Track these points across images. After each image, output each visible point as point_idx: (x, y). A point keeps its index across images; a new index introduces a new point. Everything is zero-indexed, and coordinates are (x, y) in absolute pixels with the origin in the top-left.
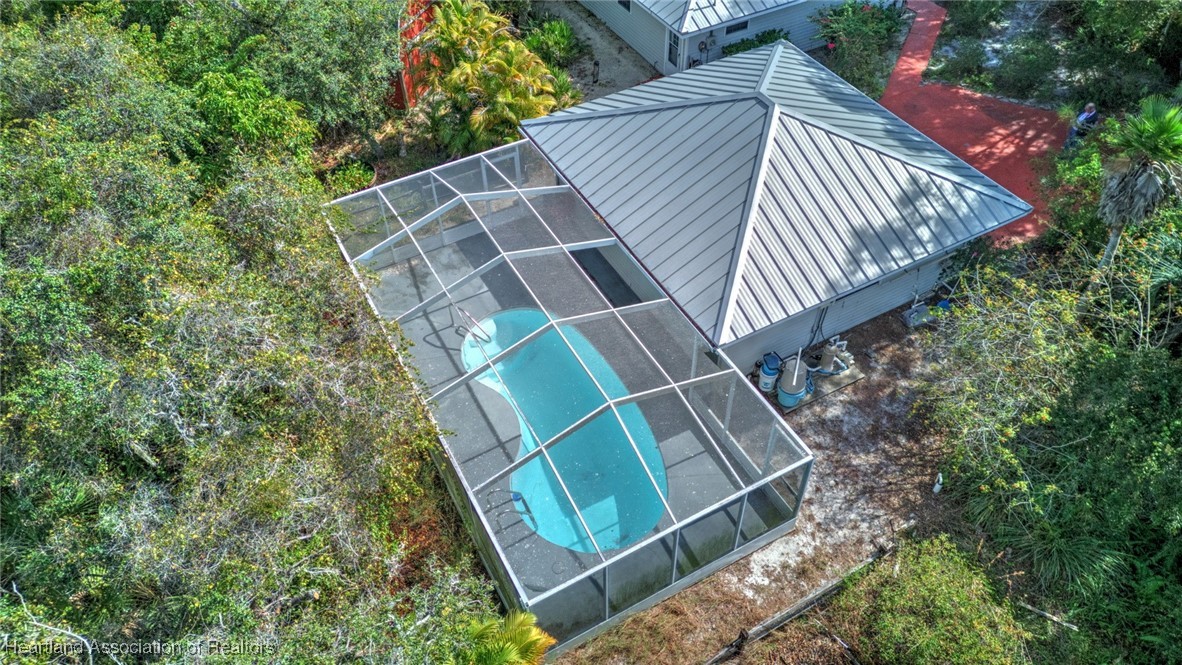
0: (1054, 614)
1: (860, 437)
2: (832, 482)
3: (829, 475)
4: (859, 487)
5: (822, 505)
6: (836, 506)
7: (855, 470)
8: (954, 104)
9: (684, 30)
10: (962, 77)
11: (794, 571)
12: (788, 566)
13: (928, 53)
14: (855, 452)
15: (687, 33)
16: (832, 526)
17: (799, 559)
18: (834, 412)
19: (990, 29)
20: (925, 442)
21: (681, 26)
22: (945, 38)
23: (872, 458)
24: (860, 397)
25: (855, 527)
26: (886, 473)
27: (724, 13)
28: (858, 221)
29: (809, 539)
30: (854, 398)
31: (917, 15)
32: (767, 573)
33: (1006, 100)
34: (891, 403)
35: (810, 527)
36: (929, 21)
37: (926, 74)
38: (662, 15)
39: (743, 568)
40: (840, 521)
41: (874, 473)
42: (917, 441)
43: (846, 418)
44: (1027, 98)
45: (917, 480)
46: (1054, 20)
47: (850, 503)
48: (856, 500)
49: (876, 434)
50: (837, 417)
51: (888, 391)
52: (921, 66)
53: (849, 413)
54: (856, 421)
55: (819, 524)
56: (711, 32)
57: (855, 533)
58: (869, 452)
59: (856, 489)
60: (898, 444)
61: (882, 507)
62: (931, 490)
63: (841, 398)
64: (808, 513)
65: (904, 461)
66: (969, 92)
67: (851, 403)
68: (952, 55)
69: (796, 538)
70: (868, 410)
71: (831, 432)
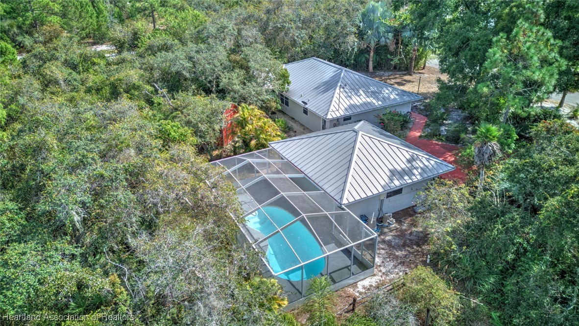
0: (474, 300)
1: (399, 246)
2: (388, 260)
3: (387, 258)
4: (399, 261)
5: (384, 267)
6: (390, 268)
7: (397, 257)
8: (431, 146)
9: (328, 118)
10: (434, 137)
11: (374, 287)
12: (372, 286)
13: (421, 130)
14: (397, 251)
15: (329, 119)
16: (389, 273)
17: (376, 284)
18: (388, 238)
19: (444, 123)
20: (423, 247)
21: (326, 117)
22: (427, 126)
23: (403, 253)
24: (398, 233)
25: (398, 274)
26: (409, 257)
27: (342, 113)
28: (391, 167)
29: (380, 278)
30: (396, 234)
31: (416, 119)
32: (364, 287)
33: (451, 145)
34: (410, 236)
35: (380, 274)
36: (421, 121)
37: (420, 137)
38: (320, 114)
39: (354, 286)
40: (392, 272)
41: (404, 257)
42: (421, 247)
43: (393, 240)
44: (458, 144)
45: (421, 259)
46: (468, 120)
47: (395, 267)
48: (398, 265)
49: (404, 245)
50: (390, 240)
51: (409, 232)
52: (418, 134)
53: (394, 239)
54: (397, 241)
55: (384, 273)
56: (338, 119)
57: (398, 276)
58: (402, 251)
59: (397, 262)
60: (413, 248)
61: (408, 268)
62: (426, 262)
63: (391, 234)
64: (379, 269)
65: (415, 253)
66: (436, 142)
67: (395, 236)
68: (430, 131)
69: (375, 277)
70: (402, 238)
71: (387, 245)
